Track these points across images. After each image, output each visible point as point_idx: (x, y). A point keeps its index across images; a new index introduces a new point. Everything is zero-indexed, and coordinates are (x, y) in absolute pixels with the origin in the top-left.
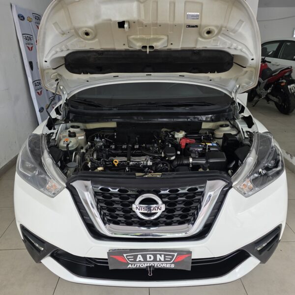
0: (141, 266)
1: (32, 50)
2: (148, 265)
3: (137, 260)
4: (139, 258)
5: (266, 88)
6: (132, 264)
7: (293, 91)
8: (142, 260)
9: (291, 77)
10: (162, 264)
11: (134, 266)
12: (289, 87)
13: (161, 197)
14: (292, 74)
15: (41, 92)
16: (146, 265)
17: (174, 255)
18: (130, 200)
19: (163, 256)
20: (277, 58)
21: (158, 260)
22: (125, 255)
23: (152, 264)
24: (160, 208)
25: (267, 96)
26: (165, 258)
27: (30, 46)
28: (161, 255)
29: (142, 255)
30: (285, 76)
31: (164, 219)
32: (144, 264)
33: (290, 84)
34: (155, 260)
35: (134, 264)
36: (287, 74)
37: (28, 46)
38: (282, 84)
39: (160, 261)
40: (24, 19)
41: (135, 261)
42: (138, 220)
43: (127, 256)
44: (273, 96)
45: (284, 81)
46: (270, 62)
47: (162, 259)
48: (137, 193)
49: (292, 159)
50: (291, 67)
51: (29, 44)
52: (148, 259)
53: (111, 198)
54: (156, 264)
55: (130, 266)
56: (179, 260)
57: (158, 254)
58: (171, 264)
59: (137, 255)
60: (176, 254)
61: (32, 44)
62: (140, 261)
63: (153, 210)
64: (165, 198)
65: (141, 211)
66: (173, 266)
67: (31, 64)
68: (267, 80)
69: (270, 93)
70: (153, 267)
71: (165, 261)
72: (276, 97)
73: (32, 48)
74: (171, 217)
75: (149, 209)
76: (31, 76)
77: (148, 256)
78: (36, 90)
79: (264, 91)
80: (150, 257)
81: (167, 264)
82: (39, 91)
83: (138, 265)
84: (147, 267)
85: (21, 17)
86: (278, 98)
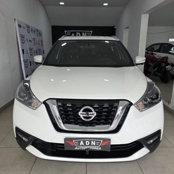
0: (82, 148)
1: (24, 43)
2: (86, 148)
3: (81, 145)
4: (82, 143)
5: (154, 68)
6: (77, 147)
7: (169, 69)
8: (83, 145)
9: (167, 62)
10: (94, 147)
11: (79, 148)
12: (166, 67)
13: (94, 108)
14: (168, 60)
15: (27, 66)
16: (85, 147)
17: (101, 141)
18: (77, 110)
19: (95, 142)
20: (160, 52)
21: (92, 144)
22: (74, 141)
23: (89, 147)
24: (93, 114)
25: (154, 72)
26: (96, 143)
27: (23, 41)
28: (93, 141)
29: (83, 141)
30: (164, 61)
31: (96, 121)
32: (84, 147)
33: (167, 66)
34: (90, 145)
35: (79, 147)
36: (165, 60)
37: (22, 41)
38: (163, 66)
39: (93, 145)
40: (21, 27)
41: (79, 145)
42: (81, 121)
43: (75, 142)
44: (158, 72)
45: (164, 64)
46: (156, 54)
47: (94, 144)
48: (81, 106)
49: (169, 105)
50: (167, 56)
51: (23, 40)
52: (87, 144)
53: (67, 109)
54: (91, 147)
55: (76, 148)
56: (104, 145)
57: (92, 141)
58: (99, 147)
59: (80, 141)
60: (102, 141)
61: (24, 40)
62: (82, 145)
63: (90, 115)
64: (96, 109)
65: (83, 116)
66: (100, 149)
67: (23, 50)
68: (154, 64)
69: (156, 71)
70: (89, 149)
71: (96, 145)
72: (160, 73)
73: (24, 42)
74: (100, 120)
75: (88, 114)
76: (22, 57)
77: (87, 142)
78: (25, 65)
79: (153, 70)
80: (88, 143)
81: (97, 147)
82: (26, 66)
83: (81, 147)
84: (86, 149)
85: (20, 26)
86: (161, 74)
